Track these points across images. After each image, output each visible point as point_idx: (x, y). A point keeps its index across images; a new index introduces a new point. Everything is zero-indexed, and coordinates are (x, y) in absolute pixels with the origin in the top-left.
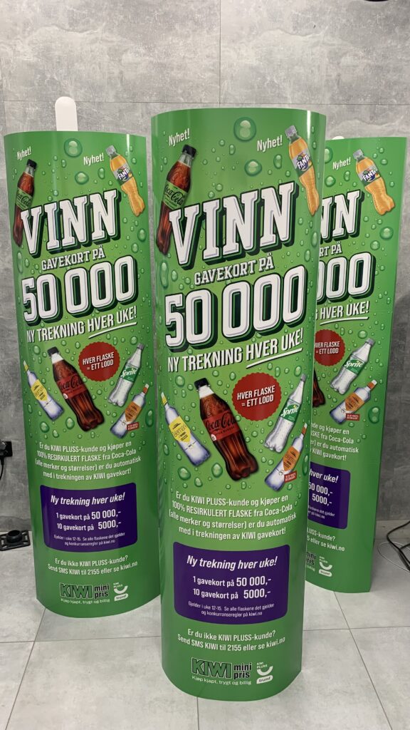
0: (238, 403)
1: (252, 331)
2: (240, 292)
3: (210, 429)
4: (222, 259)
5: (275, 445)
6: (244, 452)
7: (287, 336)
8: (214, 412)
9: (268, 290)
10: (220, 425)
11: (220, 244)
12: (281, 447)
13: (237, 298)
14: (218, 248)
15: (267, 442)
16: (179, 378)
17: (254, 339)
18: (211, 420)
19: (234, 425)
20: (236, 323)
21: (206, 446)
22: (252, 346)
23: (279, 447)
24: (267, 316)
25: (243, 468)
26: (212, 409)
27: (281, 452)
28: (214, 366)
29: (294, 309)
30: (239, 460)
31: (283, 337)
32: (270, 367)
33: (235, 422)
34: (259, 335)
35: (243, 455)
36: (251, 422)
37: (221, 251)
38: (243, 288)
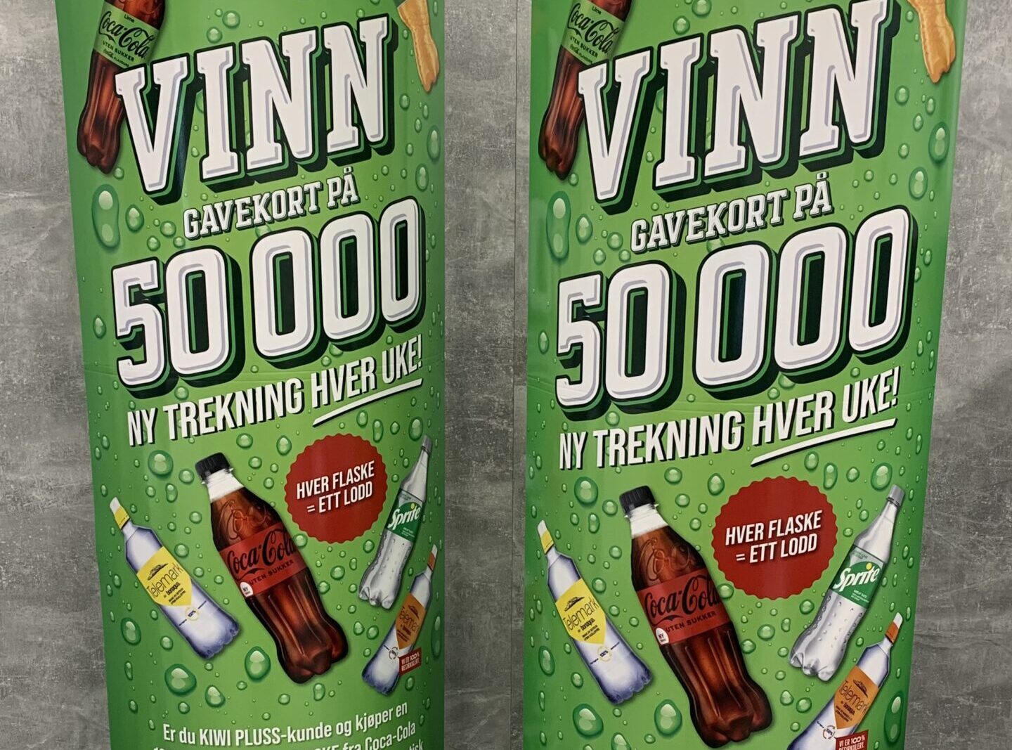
0: (725, 552)
1: (770, 372)
2: (743, 271)
3: (653, 614)
4: (701, 186)
5: (817, 662)
6: (739, 678)
7: (857, 385)
8: (666, 572)
9: (814, 267)
10: (680, 606)
11: (699, 147)
12: (831, 669)
13: (734, 286)
14: (692, 160)
15: (797, 653)
16: (585, 484)
17: (773, 392)
18: (658, 591)
19: (714, 608)
20: (731, 349)
21: (643, 655)
22: (769, 408)
23: (826, 667)
24: (809, 333)
25: (733, 716)
26: (661, 565)
27: (830, 680)
28: (669, 456)
29: (878, 316)
30: (724, 696)
31: (847, 388)
32: (811, 464)
33: (717, 600)
34: (788, 382)
35: (736, 684)
36: (759, 602)
37: (700, 167)
38: (751, 260)
